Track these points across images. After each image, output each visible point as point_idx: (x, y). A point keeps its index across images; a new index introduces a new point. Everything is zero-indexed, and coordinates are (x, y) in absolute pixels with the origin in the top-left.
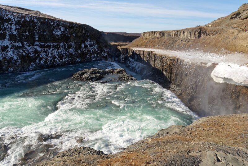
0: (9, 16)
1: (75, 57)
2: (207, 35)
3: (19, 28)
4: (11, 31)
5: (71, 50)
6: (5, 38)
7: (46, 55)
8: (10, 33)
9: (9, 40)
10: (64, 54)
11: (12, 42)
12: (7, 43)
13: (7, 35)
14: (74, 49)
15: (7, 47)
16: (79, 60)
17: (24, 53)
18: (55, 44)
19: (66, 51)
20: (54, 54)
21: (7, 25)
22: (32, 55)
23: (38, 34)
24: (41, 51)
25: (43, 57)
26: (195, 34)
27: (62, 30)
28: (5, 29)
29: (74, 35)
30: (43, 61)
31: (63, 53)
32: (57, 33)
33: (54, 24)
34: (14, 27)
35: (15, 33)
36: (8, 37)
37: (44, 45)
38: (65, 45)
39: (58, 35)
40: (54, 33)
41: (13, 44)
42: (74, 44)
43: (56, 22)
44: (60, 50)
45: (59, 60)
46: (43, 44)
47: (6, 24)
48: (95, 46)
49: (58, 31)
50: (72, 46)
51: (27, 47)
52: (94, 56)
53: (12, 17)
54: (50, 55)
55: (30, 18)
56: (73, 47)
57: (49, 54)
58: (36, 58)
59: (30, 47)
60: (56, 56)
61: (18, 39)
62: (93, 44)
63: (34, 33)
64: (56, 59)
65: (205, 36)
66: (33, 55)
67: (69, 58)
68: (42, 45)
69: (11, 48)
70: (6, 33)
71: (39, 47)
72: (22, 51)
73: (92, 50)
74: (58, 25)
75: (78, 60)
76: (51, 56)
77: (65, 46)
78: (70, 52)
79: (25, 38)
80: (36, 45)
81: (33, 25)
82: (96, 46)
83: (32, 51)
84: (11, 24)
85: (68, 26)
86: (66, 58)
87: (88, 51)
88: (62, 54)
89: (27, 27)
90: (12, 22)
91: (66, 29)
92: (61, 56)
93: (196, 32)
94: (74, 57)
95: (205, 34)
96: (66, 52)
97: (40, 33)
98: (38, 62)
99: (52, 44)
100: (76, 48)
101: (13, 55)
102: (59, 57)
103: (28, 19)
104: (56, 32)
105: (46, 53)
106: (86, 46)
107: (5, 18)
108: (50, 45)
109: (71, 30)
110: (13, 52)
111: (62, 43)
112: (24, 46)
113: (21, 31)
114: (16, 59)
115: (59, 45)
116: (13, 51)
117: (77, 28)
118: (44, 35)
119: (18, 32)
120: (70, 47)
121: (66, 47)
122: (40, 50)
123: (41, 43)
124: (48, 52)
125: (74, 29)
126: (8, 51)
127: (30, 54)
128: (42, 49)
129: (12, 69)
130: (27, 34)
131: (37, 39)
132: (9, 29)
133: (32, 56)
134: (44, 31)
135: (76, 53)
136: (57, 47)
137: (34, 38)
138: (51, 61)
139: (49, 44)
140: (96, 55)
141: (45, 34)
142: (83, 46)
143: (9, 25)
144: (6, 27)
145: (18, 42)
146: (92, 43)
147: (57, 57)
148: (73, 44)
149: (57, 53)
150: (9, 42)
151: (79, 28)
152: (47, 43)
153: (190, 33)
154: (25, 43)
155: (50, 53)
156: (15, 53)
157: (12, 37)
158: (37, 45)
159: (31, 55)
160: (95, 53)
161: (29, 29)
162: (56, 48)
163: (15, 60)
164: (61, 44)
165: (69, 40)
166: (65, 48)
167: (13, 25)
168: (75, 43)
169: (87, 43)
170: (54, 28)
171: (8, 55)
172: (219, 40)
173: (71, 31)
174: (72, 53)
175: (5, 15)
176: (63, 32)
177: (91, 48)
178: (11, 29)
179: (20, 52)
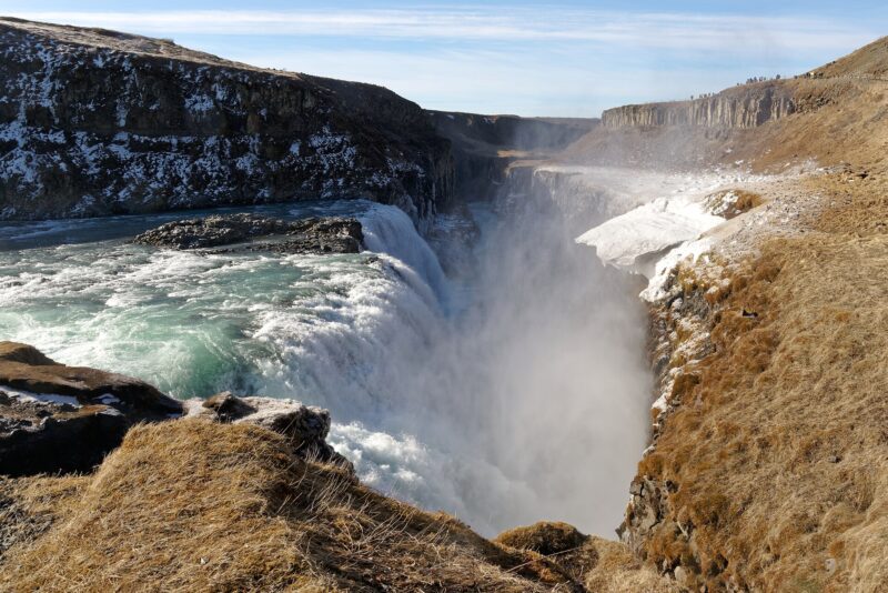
0: (40, 53)
1: (255, 185)
2: (792, 110)
3: (62, 89)
4: (34, 98)
5: (244, 163)
6: (15, 119)
7: (146, 174)
8: (33, 102)
9: (24, 125)
10: (214, 174)
11: (31, 132)
12: (16, 133)
13: (22, 109)
14: (254, 157)
15: (13, 144)
16: (267, 195)
17: (63, 166)
18: (187, 140)
19: (222, 164)
20: (175, 171)
21: (29, 80)
22: (94, 170)
23: (127, 106)
24: (132, 160)
25: (131, 179)
26: (746, 108)
27: (220, 96)
28: (18, 91)
29: (263, 112)
30: (129, 190)
31: (209, 169)
32: (197, 107)
33: (193, 78)
34: (46, 85)
35: (47, 103)
36: (22, 116)
37: (146, 141)
38: (222, 145)
39: (201, 112)
40: (187, 105)
41: (35, 135)
42: (257, 141)
43: (204, 72)
44: (201, 160)
45: (189, 192)
46: (143, 139)
47: (25, 77)
48: (345, 151)
49: (203, 101)
50: (248, 150)
51: (83, 147)
52: (336, 183)
53: (48, 55)
54: (159, 175)
55: (109, 59)
56: (254, 152)
57: (156, 171)
58: (104, 181)
59: (95, 147)
60: (180, 179)
61: (57, 121)
62: (342, 144)
63: (116, 104)
64: (178, 188)
65: (785, 115)
66: (97, 170)
67: (229, 186)
68: (139, 141)
69: (26, 148)
70: (18, 104)
71: (126, 148)
72: (58, 158)
73: (331, 165)
74: (208, 81)
75: (263, 195)
76: (163, 178)
77: (221, 147)
78: (239, 166)
79: (80, 119)
80: (116, 143)
81: (112, 79)
82: (352, 150)
83: (95, 160)
84: (40, 78)
85: (243, 83)
86: (219, 185)
87: (310, 166)
88: (205, 172)
89: (90, 85)
90: (45, 70)
91: (232, 95)
92: (199, 180)
93: (753, 102)
94: (249, 185)
95: (785, 107)
96: (223, 167)
97: (136, 104)
98: (109, 194)
99: (174, 141)
100: (263, 157)
101: (24, 168)
102: (189, 183)
103: (99, 63)
104: (196, 102)
105: (147, 167)
106: (307, 150)
107: (23, 60)
108: (170, 144)
109: (255, 96)
110: (29, 159)
111: (214, 137)
112: (74, 144)
113: (70, 99)
114: (30, 181)
115: (202, 145)
116: (29, 156)
117: (278, 89)
118: (148, 111)
119: (60, 100)
120: (241, 150)
121: (227, 152)
122: (128, 157)
123: (136, 137)
124: (157, 164)
125: (266, 93)
126: (11, 157)
127: (87, 167)
128: (136, 155)
129: (13, 210)
130: (90, 106)
131: (122, 123)
132: (31, 91)
133: (92, 175)
134: (151, 99)
135: (259, 170)
136: (193, 151)
137: (115, 120)
138: (156, 192)
139: (165, 139)
140: (341, 182)
141: (154, 107)
142: (295, 149)
143: (34, 81)
144: (21, 85)
145: (55, 131)
146: (338, 140)
147: (185, 181)
148: (254, 142)
149: (188, 170)
150: (24, 129)
151: (287, 89)
152: (157, 136)
153: (734, 107)
154: (80, 134)
155: (160, 169)
156: (33, 163)
157: (37, 117)
158: (121, 143)
159: (90, 172)
160: (341, 174)
161: (100, 93)
162: (187, 152)
163: (27, 184)
164: (211, 141)
165: (242, 129)
166: (221, 154)
167: (45, 80)
168: (261, 138)
169: (316, 142)
170: (192, 88)
171: (8, 169)
172: (820, 128)
173: (253, 98)
174: (243, 173)
175: (29, 51)
176: (222, 101)
177: (328, 159)
178: (37, 92)
179: (49, 160)
